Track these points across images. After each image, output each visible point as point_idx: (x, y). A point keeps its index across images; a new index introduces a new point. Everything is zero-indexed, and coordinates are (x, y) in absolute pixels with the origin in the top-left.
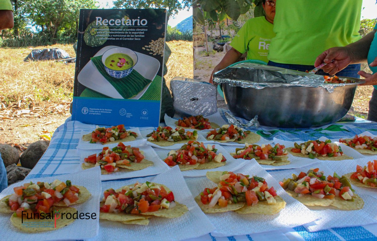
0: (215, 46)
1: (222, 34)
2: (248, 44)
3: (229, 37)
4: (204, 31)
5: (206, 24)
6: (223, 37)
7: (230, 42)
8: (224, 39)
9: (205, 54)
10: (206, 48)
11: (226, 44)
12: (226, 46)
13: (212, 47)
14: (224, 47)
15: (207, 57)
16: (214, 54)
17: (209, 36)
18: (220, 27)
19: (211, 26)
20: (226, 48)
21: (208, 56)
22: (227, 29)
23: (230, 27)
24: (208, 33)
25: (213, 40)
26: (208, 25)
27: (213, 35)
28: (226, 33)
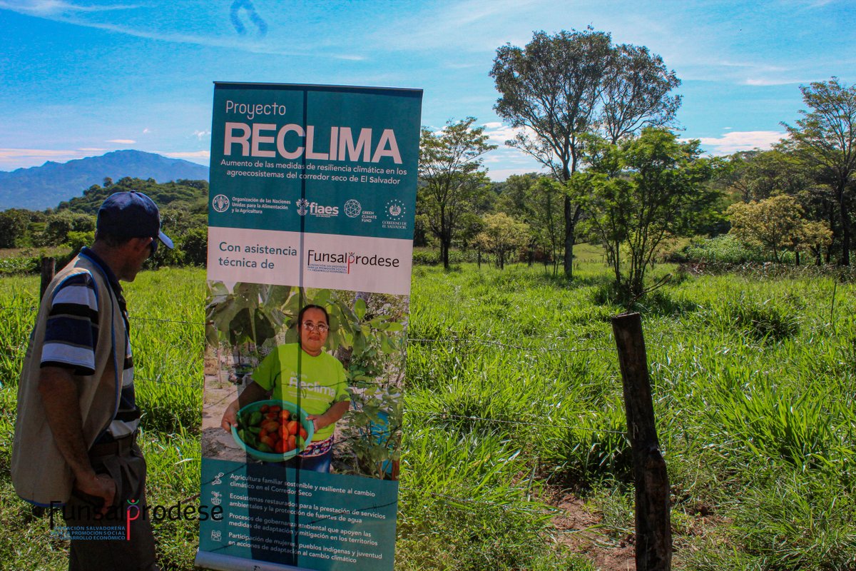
0: (230, 377)
1: (241, 361)
2: (275, 379)
3: (251, 367)
4: (217, 356)
5: (220, 347)
6: (243, 366)
7: (251, 374)
8: (243, 369)
9: (216, 386)
10: (218, 378)
11: (245, 376)
12: (246, 378)
13: (227, 377)
14: (244, 379)
15: (218, 390)
16: (230, 386)
17: (223, 363)
18: (239, 353)
19: (226, 351)
20: (246, 381)
21: (221, 388)
22: (248, 356)
23: (252, 353)
24: (223, 359)
25: (228, 369)
26: (222, 349)
27: (229, 362)
28: (246, 361)
